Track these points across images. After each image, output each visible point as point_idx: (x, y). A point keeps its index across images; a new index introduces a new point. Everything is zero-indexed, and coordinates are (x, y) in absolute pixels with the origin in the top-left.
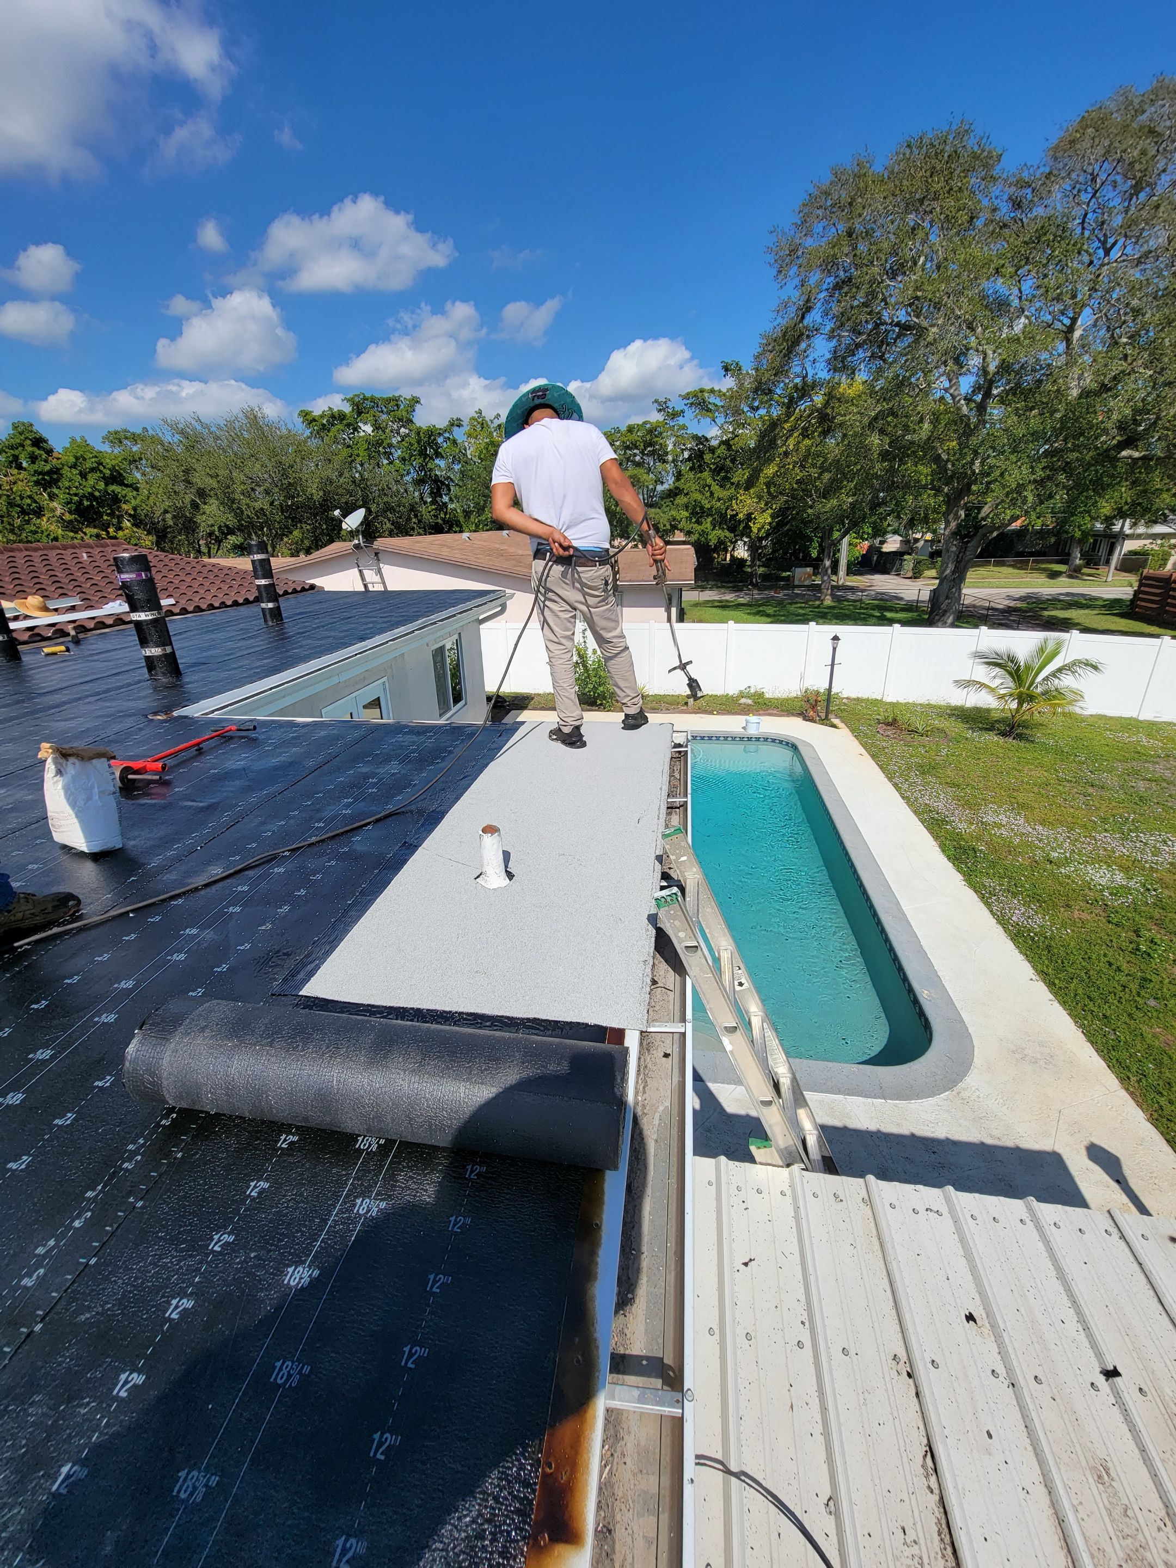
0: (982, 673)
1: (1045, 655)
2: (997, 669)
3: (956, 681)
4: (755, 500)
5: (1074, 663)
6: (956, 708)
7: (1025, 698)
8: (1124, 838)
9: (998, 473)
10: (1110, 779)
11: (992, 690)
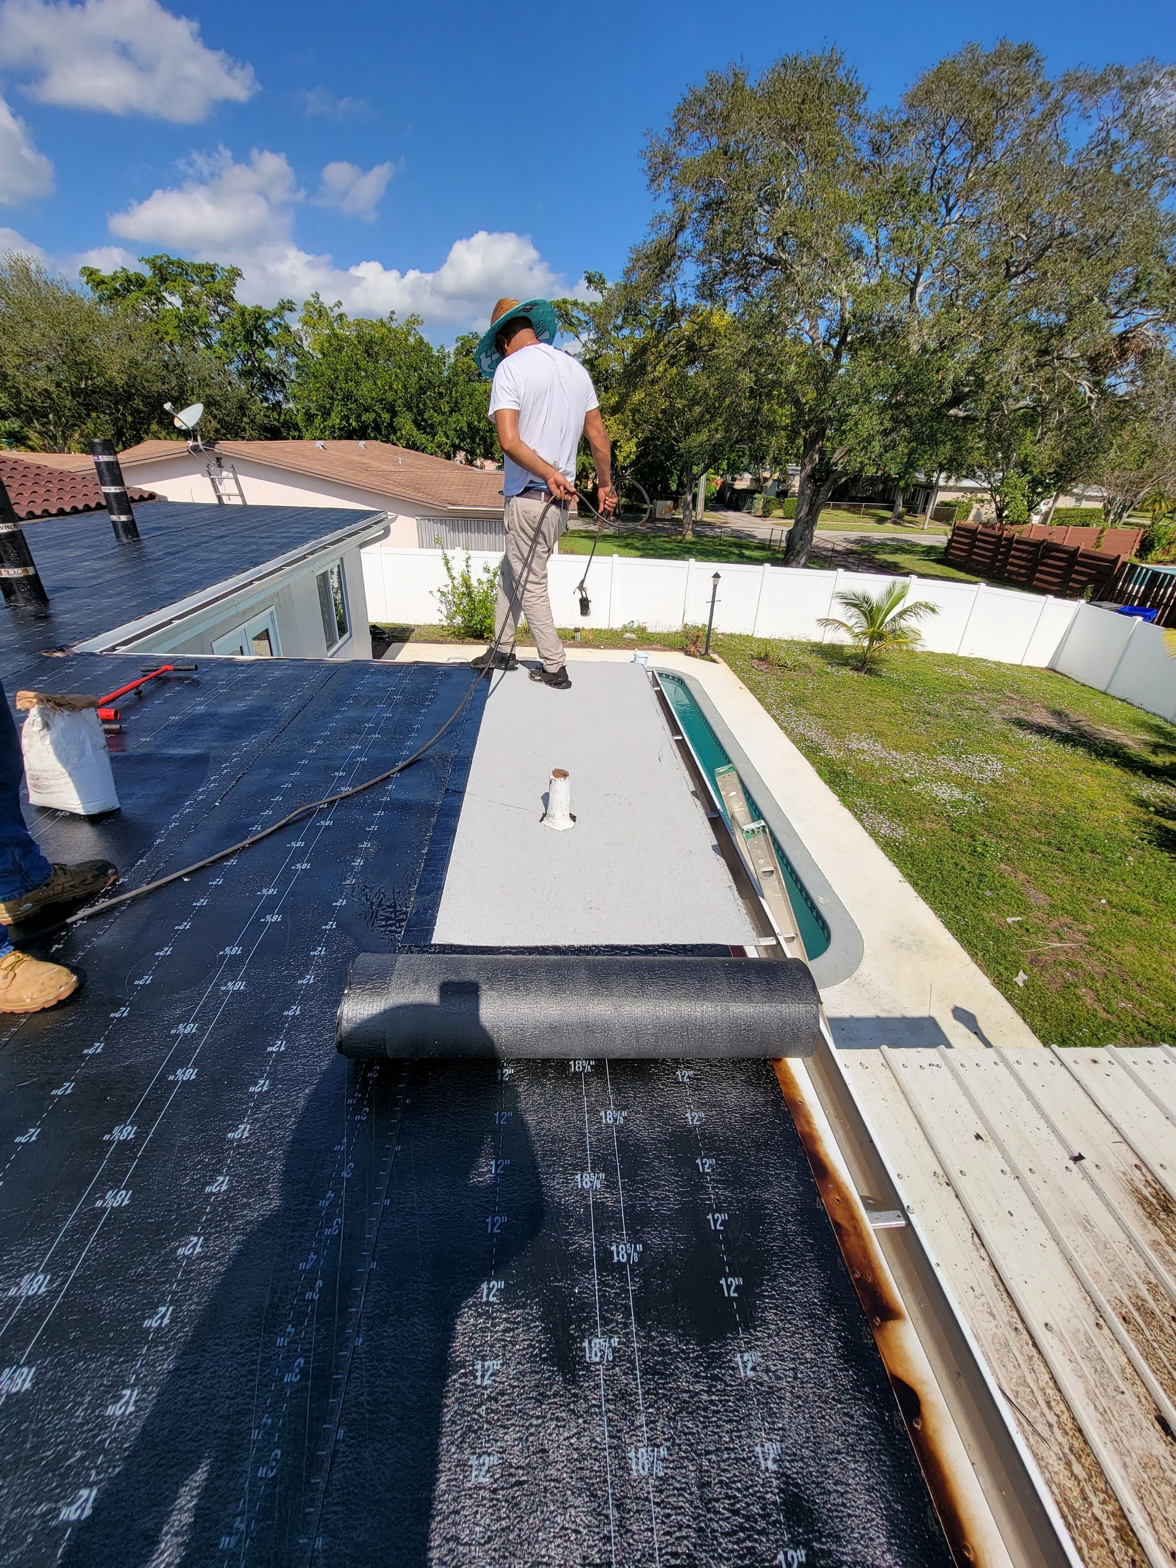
0: (840, 612)
1: (895, 597)
2: (854, 610)
3: (819, 620)
4: (621, 427)
5: (918, 605)
6: (815, 645)
7: (877, 636)
8: (958, 759)
9: (852, 422)
10: (943, 709)
11: (849, 629)
